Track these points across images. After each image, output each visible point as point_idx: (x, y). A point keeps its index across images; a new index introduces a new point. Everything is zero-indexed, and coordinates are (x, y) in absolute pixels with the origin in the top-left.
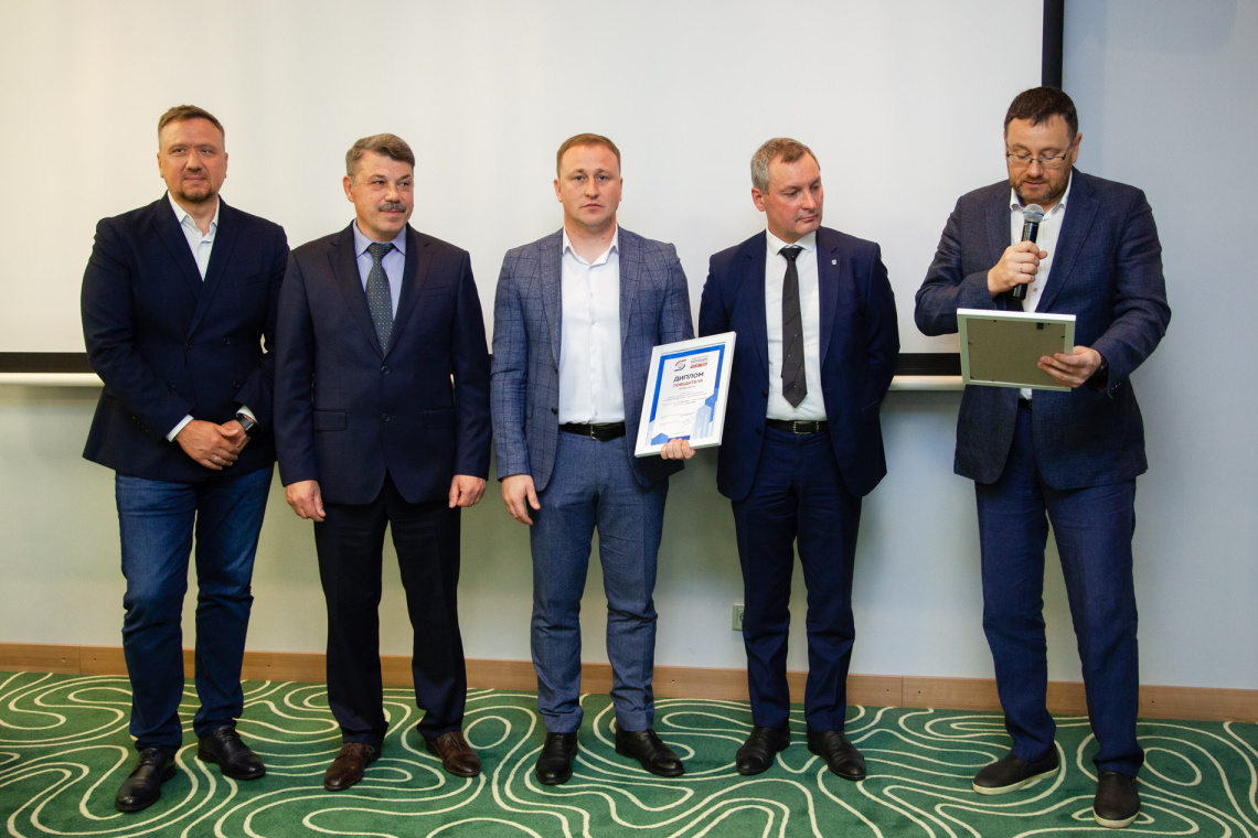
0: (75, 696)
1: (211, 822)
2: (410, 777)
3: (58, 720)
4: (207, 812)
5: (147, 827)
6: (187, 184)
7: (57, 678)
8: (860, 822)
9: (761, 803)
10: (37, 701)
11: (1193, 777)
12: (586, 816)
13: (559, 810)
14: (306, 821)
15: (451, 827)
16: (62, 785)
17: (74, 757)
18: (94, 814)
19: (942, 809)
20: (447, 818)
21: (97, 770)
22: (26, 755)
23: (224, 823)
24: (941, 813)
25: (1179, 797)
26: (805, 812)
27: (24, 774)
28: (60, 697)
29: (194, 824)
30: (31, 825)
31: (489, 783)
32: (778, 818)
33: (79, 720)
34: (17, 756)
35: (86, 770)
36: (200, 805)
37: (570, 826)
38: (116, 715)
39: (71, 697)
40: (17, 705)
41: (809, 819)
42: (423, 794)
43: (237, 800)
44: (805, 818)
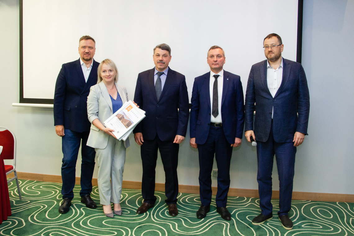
0: (42, 187)
1: (79, 221)
2: (129, 212)
3: (38, 193)
4: (78, 219)
5: (63, 222)
6: (85, 56)
7: (37, 182)
8: (248, 227)
9: (222, 222)
10: (33, 188)
11: (330, 216)
12: (177, 224)
13: (169, 222)
14: (103, 222)
15: (141, 226)
16: (41, 209)
17: (43, 203)
18: (50, 218)
19: (269, 224)
20: (140, 223)
21: (49, 206)
22: (31, 201)
23: (82, 222)
24: (269, 225)
25: (328, 221)
26: (234, 224)
27: (32, 206)
28: (38, 187)
29: (75, 222)
30: (34, 220)
31: (150, 215)
32: (227, 226)
33: (44, 193)
34: (29, 202)
35: (46, 206)
36: (76, 217)
37: (172, 226)
38: (53, 193)
39: (41, 187)
40: (28, 188)
41: (235, 226)
42: (133, 217)
43: (85, 216)
44: (234, 226)
